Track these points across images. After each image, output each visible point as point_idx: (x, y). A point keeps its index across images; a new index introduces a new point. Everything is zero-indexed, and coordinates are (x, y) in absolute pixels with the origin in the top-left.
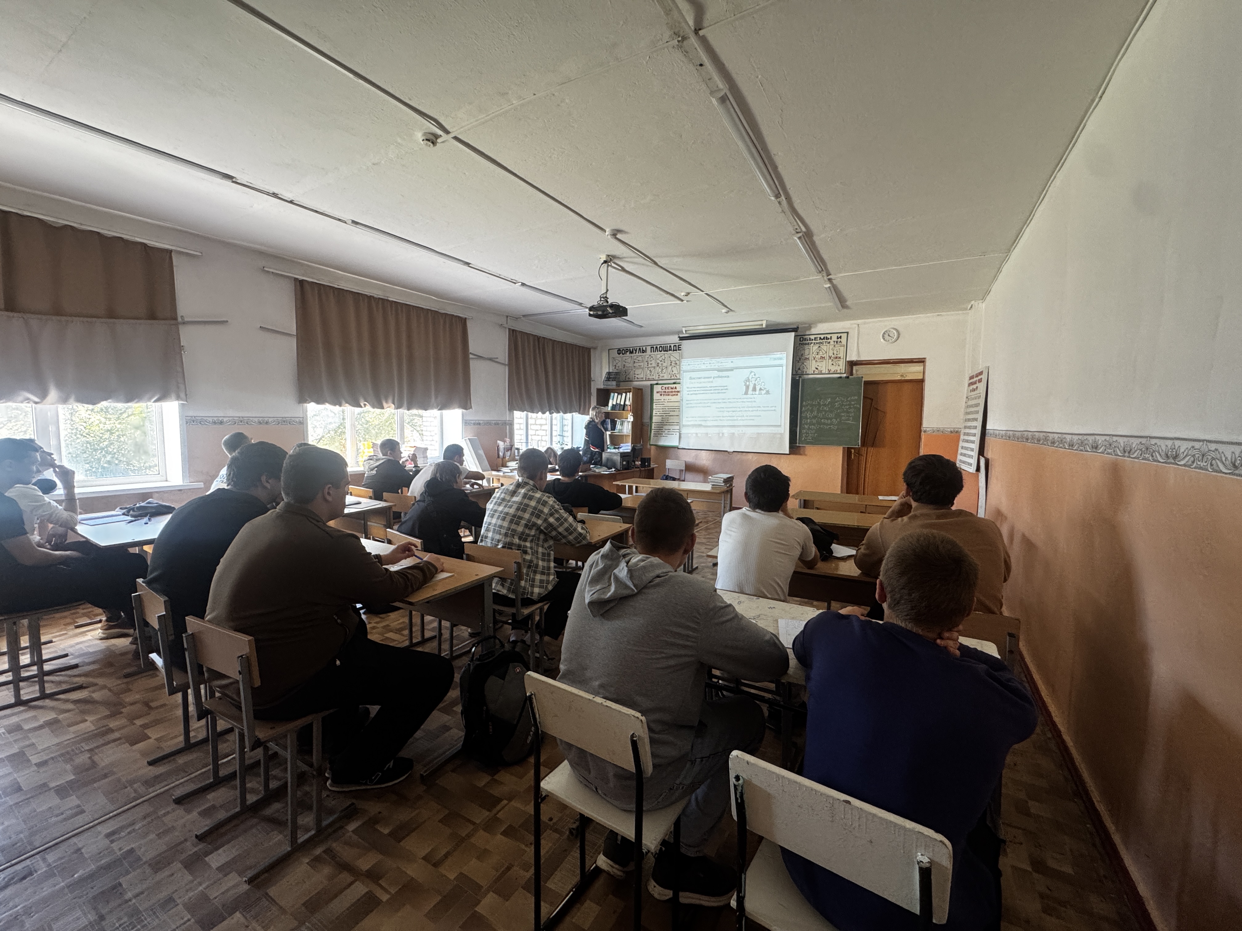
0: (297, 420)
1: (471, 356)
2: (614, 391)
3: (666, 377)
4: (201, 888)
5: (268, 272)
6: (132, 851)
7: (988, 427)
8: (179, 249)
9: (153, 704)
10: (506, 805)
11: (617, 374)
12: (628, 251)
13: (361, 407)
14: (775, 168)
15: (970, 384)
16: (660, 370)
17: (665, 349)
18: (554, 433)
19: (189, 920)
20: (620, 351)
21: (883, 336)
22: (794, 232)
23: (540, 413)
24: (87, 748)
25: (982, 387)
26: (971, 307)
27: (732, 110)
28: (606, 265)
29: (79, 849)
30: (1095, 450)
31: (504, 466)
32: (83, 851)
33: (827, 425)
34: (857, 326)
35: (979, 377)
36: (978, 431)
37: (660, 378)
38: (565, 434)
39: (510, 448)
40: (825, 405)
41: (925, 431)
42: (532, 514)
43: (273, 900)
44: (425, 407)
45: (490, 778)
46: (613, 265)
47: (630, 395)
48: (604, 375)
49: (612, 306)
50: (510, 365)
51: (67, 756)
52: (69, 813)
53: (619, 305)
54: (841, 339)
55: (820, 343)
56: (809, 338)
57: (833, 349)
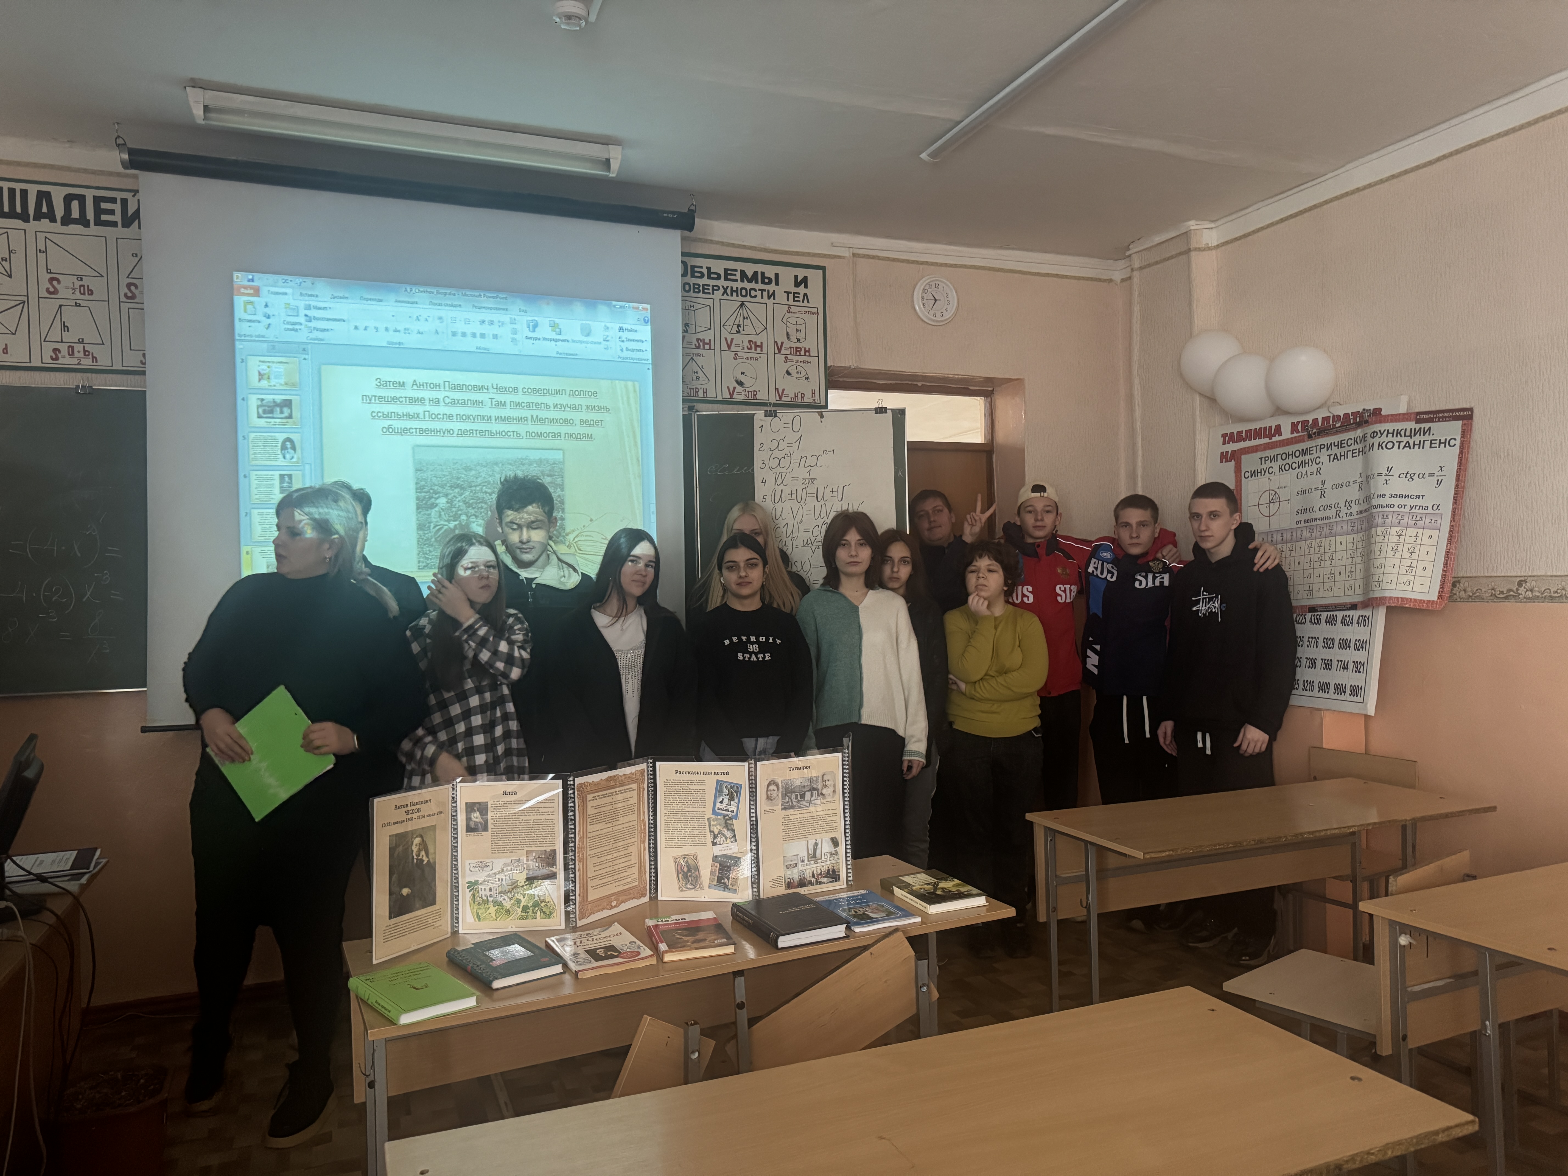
34: (849, 252)
54: (806, 287)
55: (744, 292)
56: (707, 268)
57: (785, 320)
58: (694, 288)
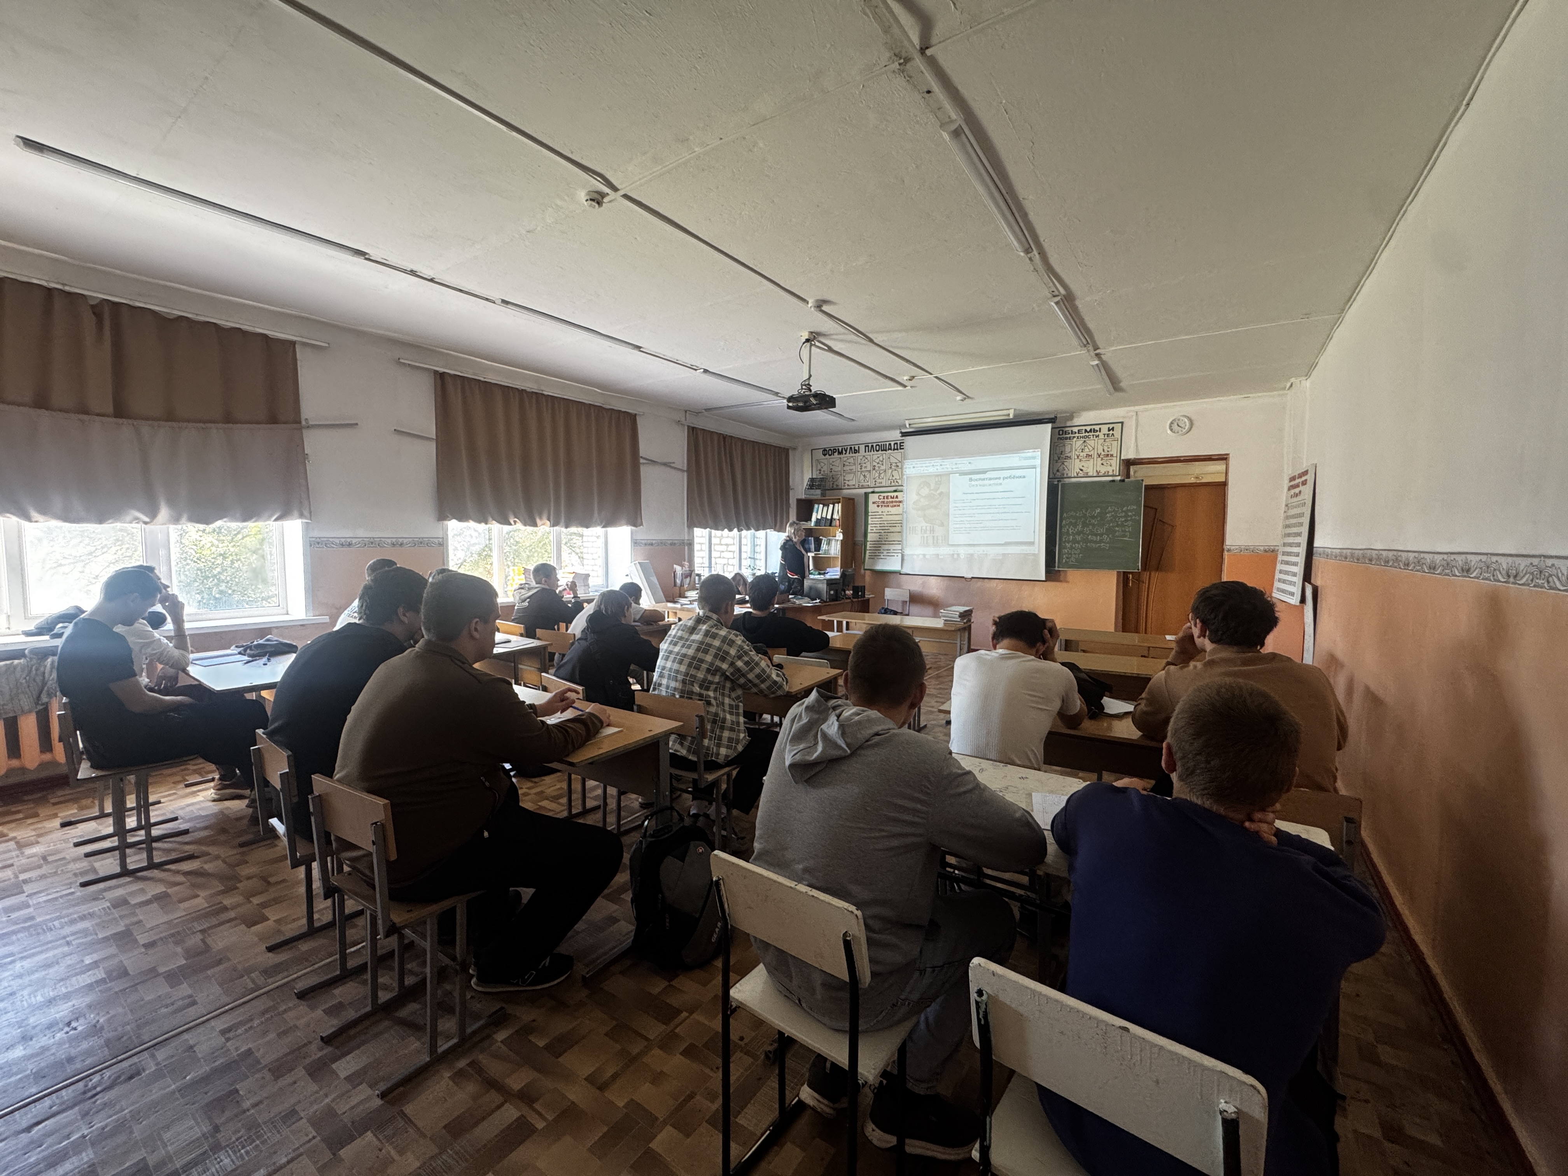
0: (436, 541)
1: (642, 461)
2: (819, 502)
3: (883, 484)
4: (327, 1100)
5: (404, 364)
6: (249, 1052)
7: (1317, 544)
8: (304, 340)
9: (272, 880)
10: (685, 1019)
11: (822, 480)
12: (836, 326)
13: (511, 524)
14: (1025, 216)
15: (1291, 488)
16: (877, 475)
17: (883, 447)
18: (744, 555)
19: (314, 1138)
20: (825, 452)
21: (1170, 426)
22: (1050, 296)
23: (726, 530)
24: (200, 928)
25: (1307, 491)
26: (1291, 385)
27: (969, 146)
28: (808, 344)
29: (191, 1047)
30: (1465, 574)
31: (682, 596)
32: (195, 1049)
33: (1095, 542)
34: (1134, 414)
35: (1303, 478)
36: (1302, 550)
37: (878, 485)
38: (757, 556)
39: (689, 574)
40: (1093, 517)
41: (1229, 550)
42: (716, 656)
43: (410, 1120)
44: (586, 523)
45: (667, 983)
46: (817, 344)
47: (838, 507)
48: (806, 482)
49: (816, 395)
50: (689, 471)
51: (178, 938)
52: (180, 1003)
53: (825, 395)
54: (1113, 431)
55: (1085, 437)
57: (1102, 445)
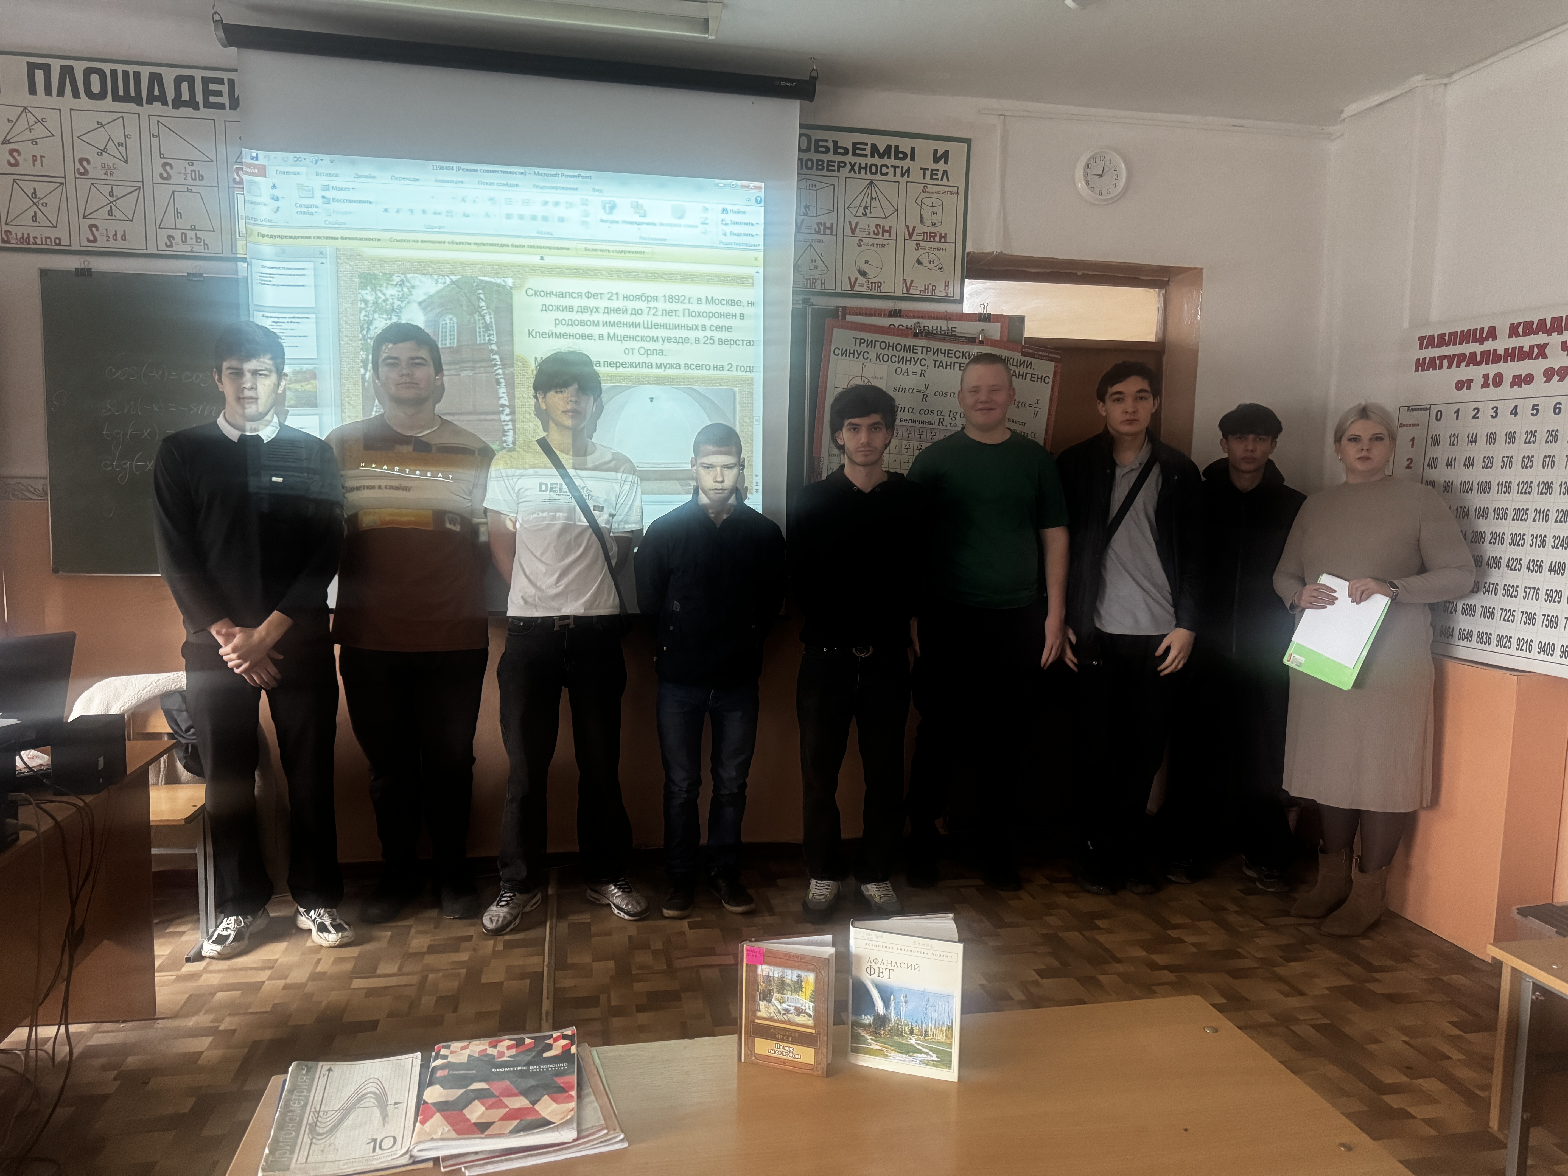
21: (1086, 174)
34: (1000, 121)
54: (946, 162)
55: (874, 170)
56: (833, 141)
57: (919, 201)
58: (818, 165)
